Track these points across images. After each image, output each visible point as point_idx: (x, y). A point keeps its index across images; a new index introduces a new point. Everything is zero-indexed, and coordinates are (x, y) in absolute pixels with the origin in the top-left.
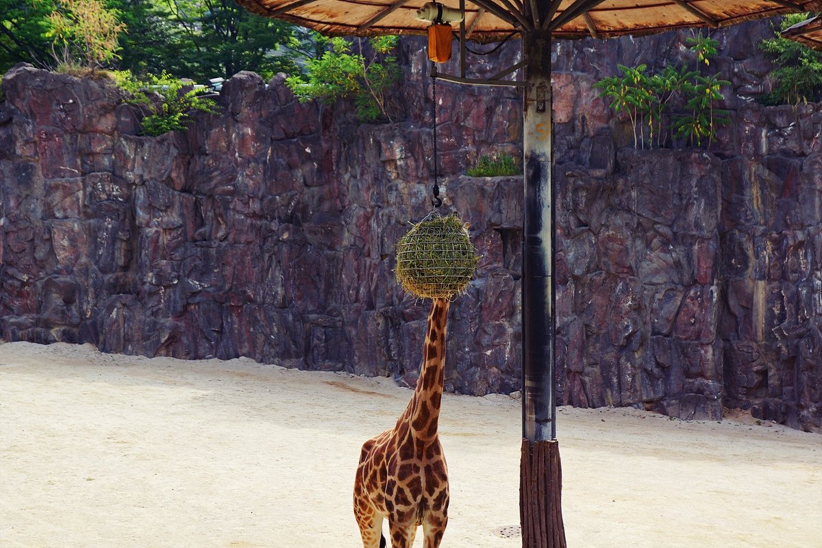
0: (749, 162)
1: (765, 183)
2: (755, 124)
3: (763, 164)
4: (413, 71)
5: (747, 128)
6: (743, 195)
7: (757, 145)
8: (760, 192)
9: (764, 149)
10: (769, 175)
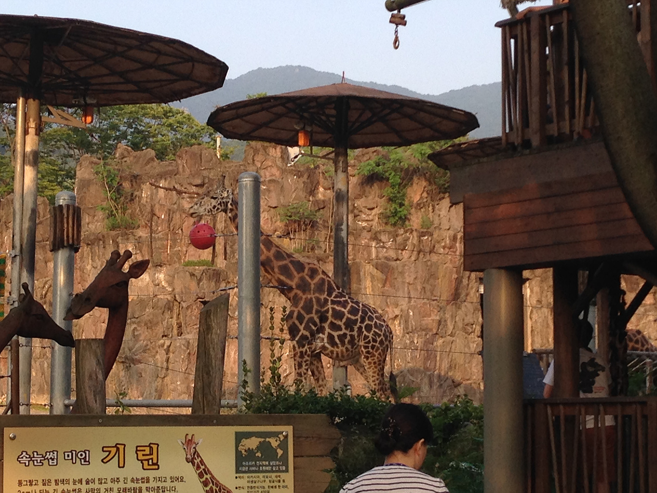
0: (364, 264)
1: (374, 278)
2: (368, 240)
3: (373, 266)
4: (143, 195)
5: (363, 242)
6: (360, 285)
7: (370, 254)
8: (371, 284)
9: (374, 256)
10: (377, 272)
